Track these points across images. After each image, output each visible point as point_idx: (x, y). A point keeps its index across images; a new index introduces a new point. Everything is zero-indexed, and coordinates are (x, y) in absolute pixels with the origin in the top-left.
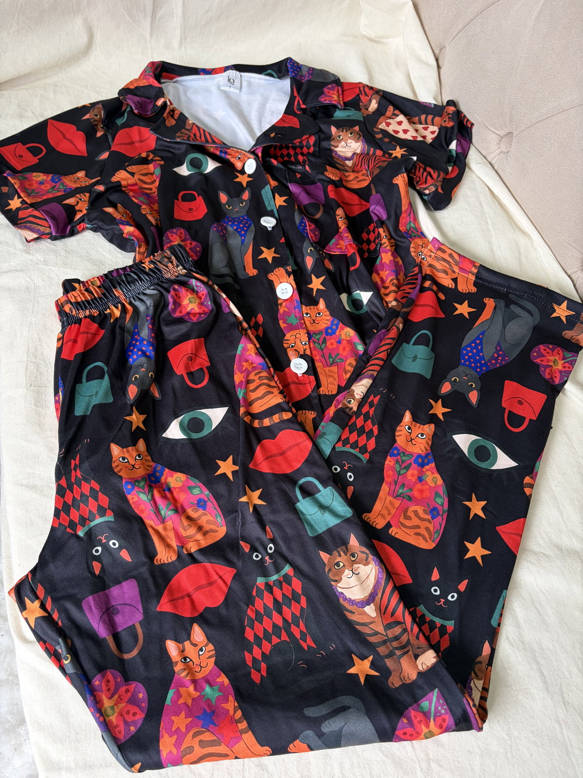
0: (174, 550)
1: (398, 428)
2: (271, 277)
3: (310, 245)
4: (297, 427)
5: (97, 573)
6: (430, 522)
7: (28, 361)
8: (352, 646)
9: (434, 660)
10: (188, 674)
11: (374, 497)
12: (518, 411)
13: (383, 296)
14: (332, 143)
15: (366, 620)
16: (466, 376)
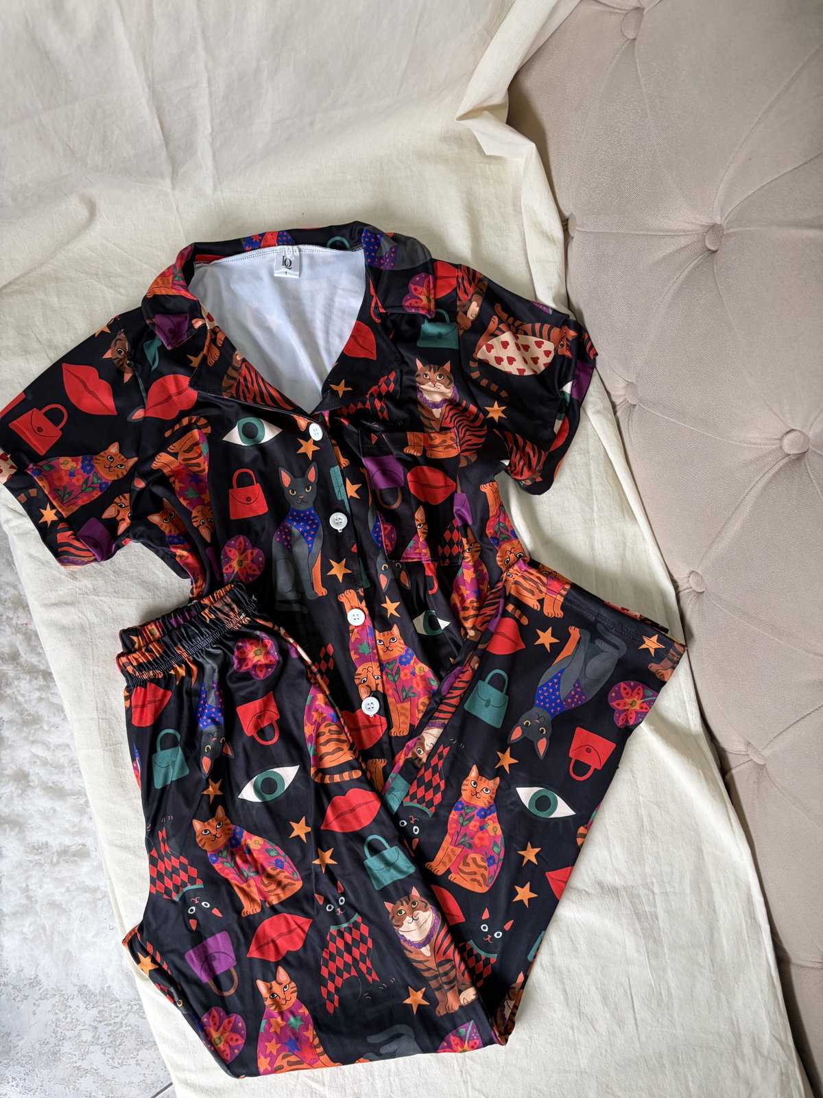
0: (259, 903)
1: (465, 782)
2: (342, 598)
3: (384, 561)
4: (367, 787)
5: (194, 928)
6: (486, 869)
7: (98, 718)
8: (410, 981)
9: (473, 997)
10: (275, 1009)
11: (437, 847)
12: (585, 759)
13: (462, 620)
14: (417, 379)
15: (421, 958)
16: (538, 719)
